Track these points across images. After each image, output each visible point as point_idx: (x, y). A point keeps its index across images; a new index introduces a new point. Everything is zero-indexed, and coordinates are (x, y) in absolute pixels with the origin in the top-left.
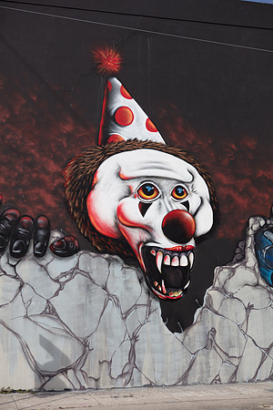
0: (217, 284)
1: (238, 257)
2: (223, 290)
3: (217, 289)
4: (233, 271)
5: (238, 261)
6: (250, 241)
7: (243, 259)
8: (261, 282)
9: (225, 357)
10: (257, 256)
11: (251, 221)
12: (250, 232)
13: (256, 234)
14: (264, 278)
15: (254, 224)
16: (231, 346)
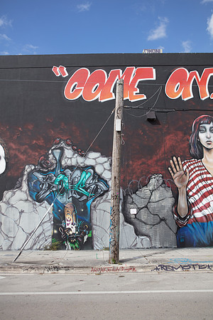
0: (4, 200)
1: (18, 186)
2: (8, 203)
3: (4, 202)
4: (14, 193)
5: (17, 188)
6: (25, 177)
7: (20, 187)
8: (29, 199)
9: (6, 237)
10: (28, 185)
11: (27, 167)
12: (26, 173)
13: (29, 174)
14: (31, 196)
15: (28, 169)
16: (10, 231)
